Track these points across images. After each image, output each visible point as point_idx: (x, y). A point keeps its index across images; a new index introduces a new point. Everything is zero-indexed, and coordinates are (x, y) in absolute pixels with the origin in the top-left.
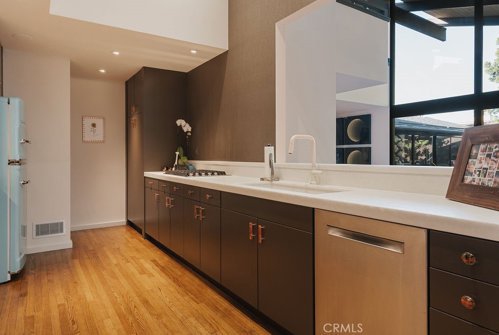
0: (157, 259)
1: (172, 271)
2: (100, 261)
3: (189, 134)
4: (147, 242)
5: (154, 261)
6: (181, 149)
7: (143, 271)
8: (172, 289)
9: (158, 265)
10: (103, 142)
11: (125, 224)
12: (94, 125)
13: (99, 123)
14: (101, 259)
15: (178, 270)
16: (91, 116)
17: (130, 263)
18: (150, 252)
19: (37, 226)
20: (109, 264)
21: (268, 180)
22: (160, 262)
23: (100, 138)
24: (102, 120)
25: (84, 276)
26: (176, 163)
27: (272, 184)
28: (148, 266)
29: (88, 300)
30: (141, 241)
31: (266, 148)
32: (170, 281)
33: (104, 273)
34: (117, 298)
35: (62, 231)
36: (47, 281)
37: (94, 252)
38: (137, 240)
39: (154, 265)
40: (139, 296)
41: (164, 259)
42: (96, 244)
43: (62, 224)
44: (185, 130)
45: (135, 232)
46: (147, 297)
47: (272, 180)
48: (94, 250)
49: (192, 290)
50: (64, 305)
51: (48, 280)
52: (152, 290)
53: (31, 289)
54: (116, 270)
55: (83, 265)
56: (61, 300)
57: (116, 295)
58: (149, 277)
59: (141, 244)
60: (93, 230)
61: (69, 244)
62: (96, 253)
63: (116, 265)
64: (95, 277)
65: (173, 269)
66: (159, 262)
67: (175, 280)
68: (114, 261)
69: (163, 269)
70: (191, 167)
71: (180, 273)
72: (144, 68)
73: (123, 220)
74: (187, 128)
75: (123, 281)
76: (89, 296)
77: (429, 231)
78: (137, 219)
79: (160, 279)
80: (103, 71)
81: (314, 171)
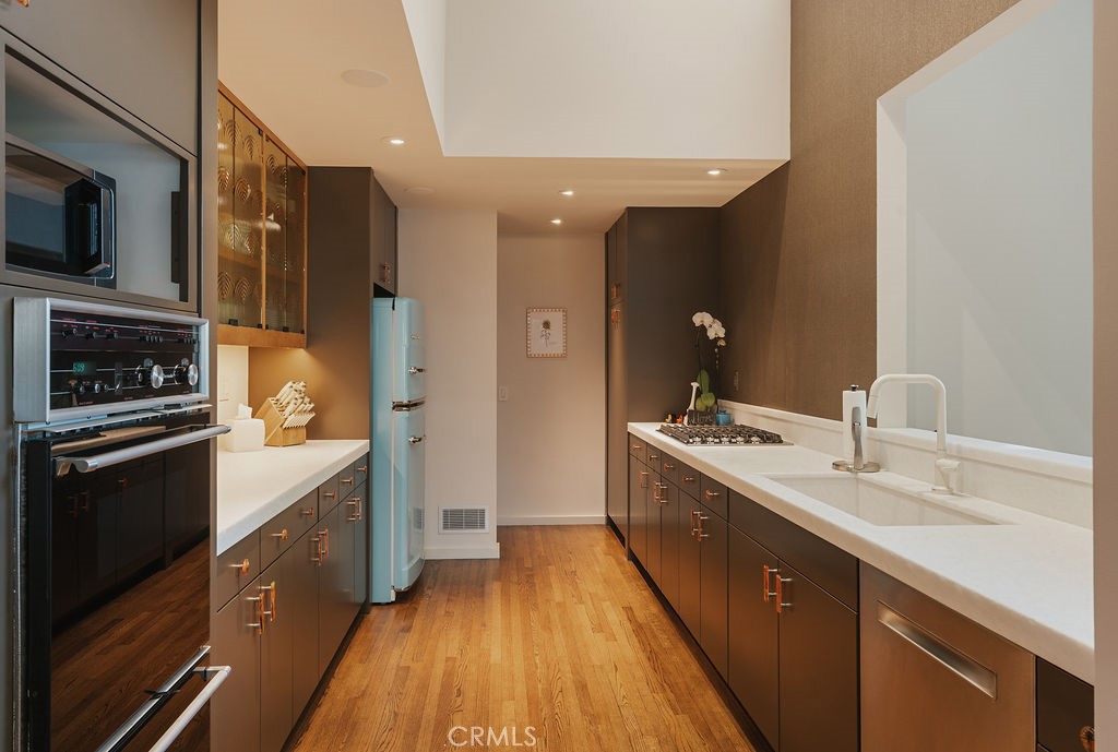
0: (635, 606)
1: (655, 637)
2: (535, 591)
3: (722, 343)
4: (630, 567)
5: (628, 610)
6: (705, 376)
7: (600, 627)
8: (639, 673)
9: (632, 618)
10: (563, 357)
11: (604, 522)
12: (547, 325)
13: (556, 318)
14: (537, 588)
15: (666, 637)
16: (542, 308)
17: (583, 606)
18: (629, 590)
19: (445, 512)
20: (547, 600)
21: (849, 470)
22: (640, 615)
23: (558, 349)
24: (561, 313)
25: (500, 616)
26: (691, 407)
27: (857, 479)
28: (614, 617)
29: (492, 661)
30: (620, 564)
31: (846, 393)
32: (642, 657)
33: (533, 615)
34: (537, 668)
35: (483, 526)
36: (443, 613)
37: (528, 573)
38: (614, 561)
39: (626, 618)
40: (575, 672)
41: (648, 609)
42: (539, 557)
43: (483, 511)
44: (711, 335)
45: (616, 542)
46: (587, 679)
47: (856, 470)
48: (531, 569)
49: (677, 684)
50: (454, 660)
51: (447, 612)
52: (601, 667)
53: (418, 622)
54: (555, 616)
55: (505, 594)
56: (453, 652)
57: (538, 661)
58: (607, 640)
59: (618, 570)
60: (543, 528)
61: (492, 550)
62: (532, 575)
63: (559, 604)
64: (516, 620)
65: (658, 633)
66: (636, 614)
67: (652, 657)
68: (558, 596)
69: (639, 629)
70: (721, 417)
71: (666, 644)
72: (629, 209)
73: (599, 515)
74: (716, 330)
75: (559, 637)
76: (496, 655)
77: (1037, 657)
78: (619, 516)
79: (626, 648)
80: (557, 222)
81: (942, 461)
